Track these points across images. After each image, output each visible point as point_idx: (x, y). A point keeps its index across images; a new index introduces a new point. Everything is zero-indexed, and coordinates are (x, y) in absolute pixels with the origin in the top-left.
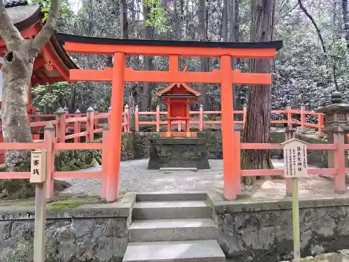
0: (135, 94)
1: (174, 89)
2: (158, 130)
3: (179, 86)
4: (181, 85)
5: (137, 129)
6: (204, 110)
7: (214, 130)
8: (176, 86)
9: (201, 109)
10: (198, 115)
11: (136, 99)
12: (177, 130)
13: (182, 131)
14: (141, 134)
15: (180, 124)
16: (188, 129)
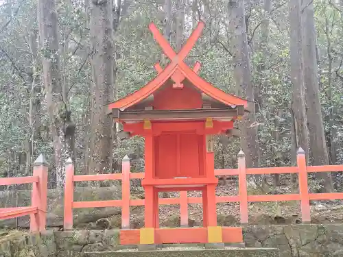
0: (70, 132)
1: (166, 93)
2: (125, 223)
3: (178, 85)
4: (185, 81)
5: (68, 223)
6: (248, 165)
7: (279, 220)
8: (169, 82)
9: (241, 162)
10: (233, 179)
11: (72, 144)
12: (177, 222)
13: (191, 223)
14: (79, 234)
15: (185, 204)
16: (212, 218)
